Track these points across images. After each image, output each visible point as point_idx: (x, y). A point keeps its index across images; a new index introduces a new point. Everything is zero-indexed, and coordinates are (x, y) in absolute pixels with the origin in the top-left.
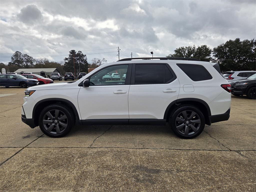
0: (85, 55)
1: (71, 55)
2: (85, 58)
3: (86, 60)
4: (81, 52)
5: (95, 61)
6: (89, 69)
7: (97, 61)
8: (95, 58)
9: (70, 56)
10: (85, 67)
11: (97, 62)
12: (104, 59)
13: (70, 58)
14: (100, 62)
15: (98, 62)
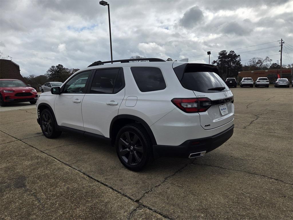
0: (239, 55)
1: (221, 56)
2: (238, 59)
3: (239, 62)
4: (233, 51)
5: (253, 62)
6: (239, 72)
7: (257, 61)
8: (254, 58)
9: (219, 59)
10: (237, 70)
11: (256, 63)
12: (267, 57)
13: (220, 61)
14: (261, 63)
15: (258, 63)
